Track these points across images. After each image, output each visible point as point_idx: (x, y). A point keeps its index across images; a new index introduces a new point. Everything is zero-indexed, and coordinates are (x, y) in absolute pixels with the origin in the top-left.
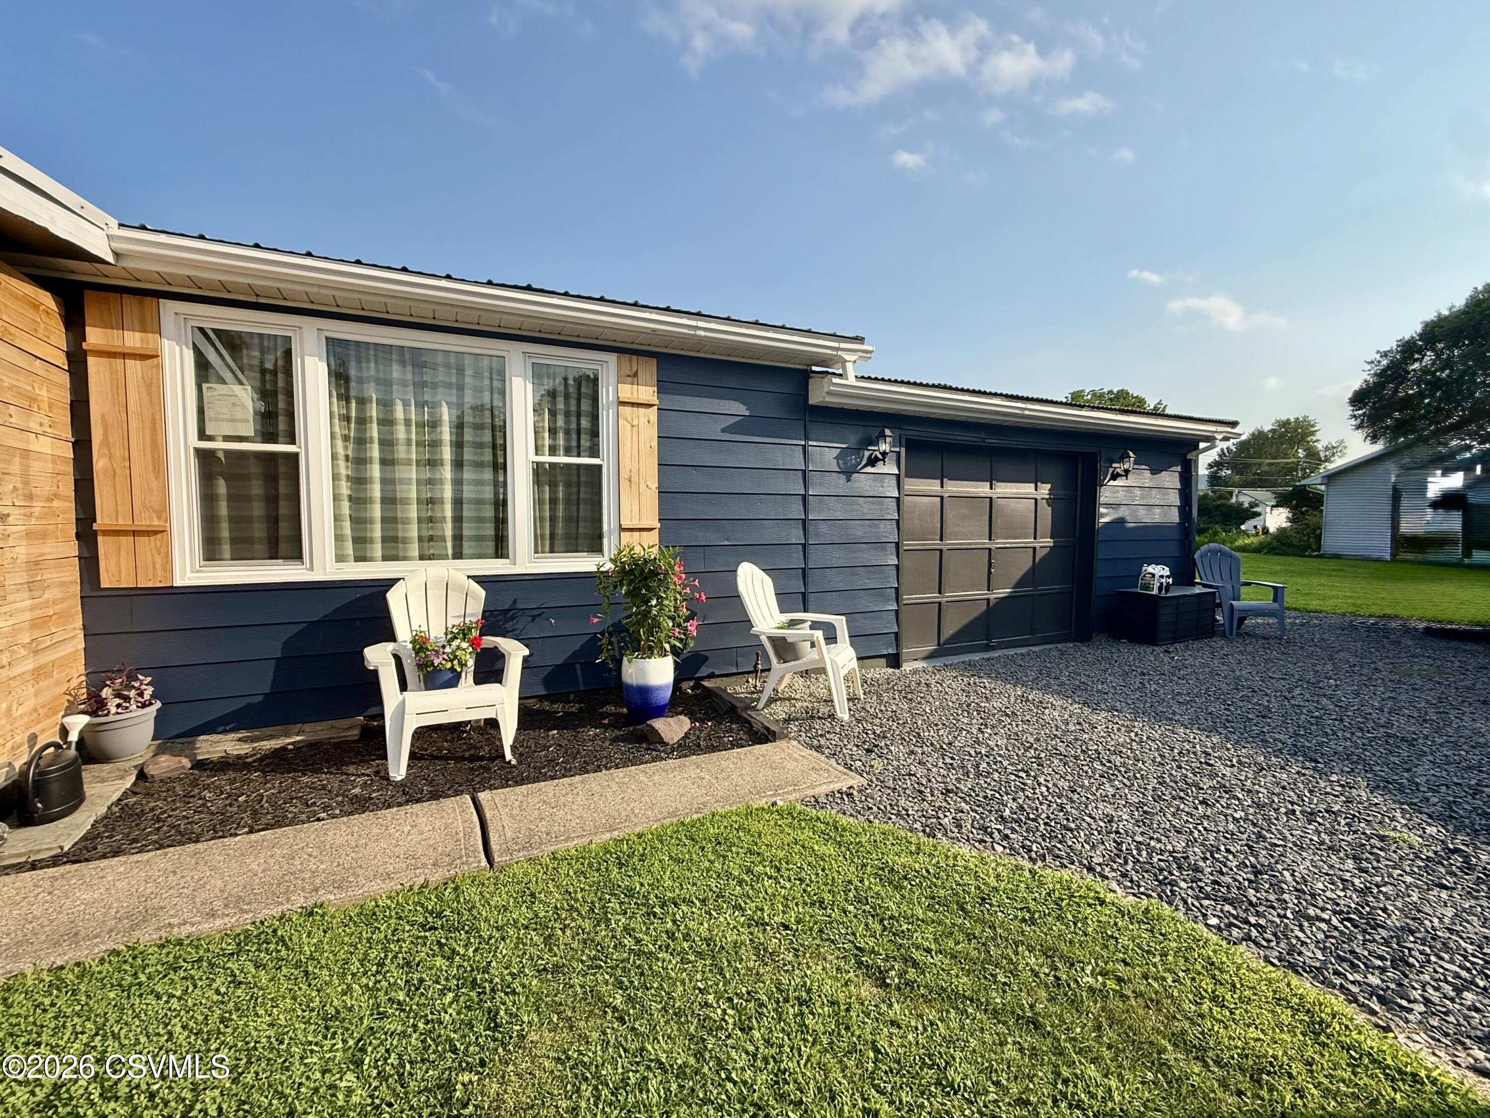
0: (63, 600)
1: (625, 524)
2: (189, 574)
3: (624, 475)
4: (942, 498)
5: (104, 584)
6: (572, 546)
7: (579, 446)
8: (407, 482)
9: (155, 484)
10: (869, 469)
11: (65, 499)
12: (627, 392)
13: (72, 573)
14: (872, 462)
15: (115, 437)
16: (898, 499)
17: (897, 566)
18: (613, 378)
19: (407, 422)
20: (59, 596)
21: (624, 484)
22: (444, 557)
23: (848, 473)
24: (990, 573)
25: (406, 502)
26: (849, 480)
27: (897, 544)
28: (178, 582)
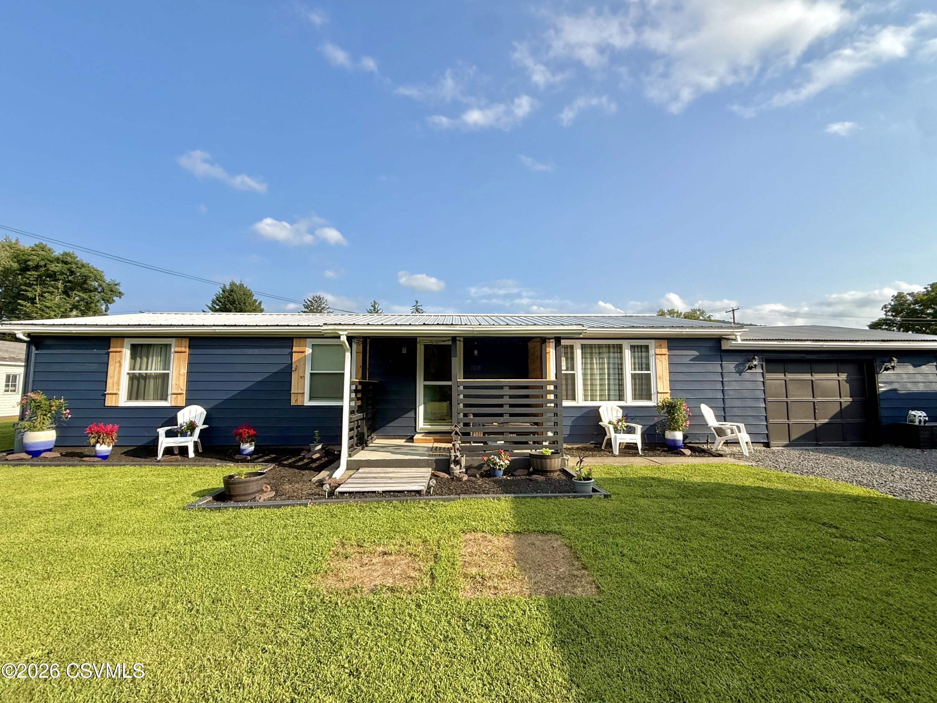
1: (659, 391)
3: (658, 376)
4: (785, 381)
6: (641, 398)
7: (642, 368)
8: (596, 379)
10: (749, 371)
12: (658, 351)
14: (750, 368)
16: (763, 382)
17: (765, 408)
18: (654, 347)
19: (597, 363)
21: (658, 379)
22: (605, 400)
23: (740, 373)
24: (815, 412)
25: (596, 385)
26: (740, 375)
27: (765, 399)
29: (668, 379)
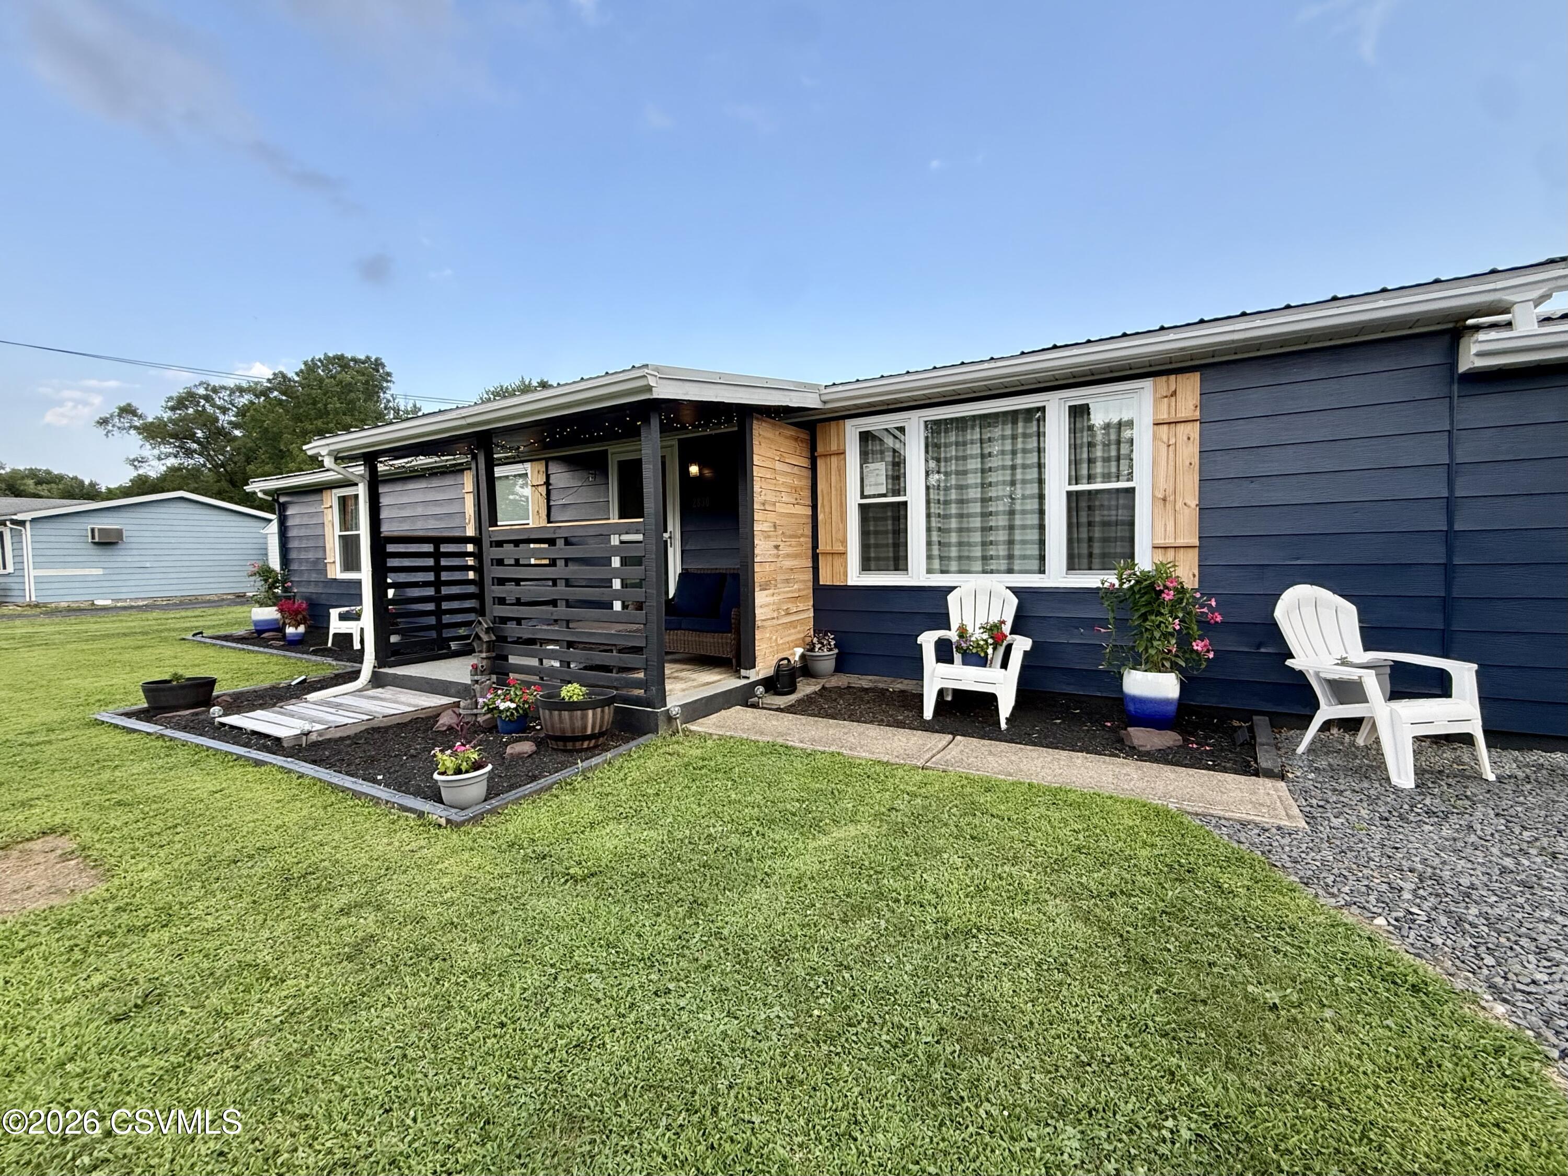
0: (804, 589)
1: (1156, 543)
2: (855, 579)
3: (1158, 495)
5: (821, 583)
8: (974, 516)
9: (841, 526)
11: (807, 536)
12: (1163, 413)
13: (809, 576)
15: (826, 502)
18: (1148, 402)
19: (976, 471)
20: (802, 587)
21: (1158, 504)
22: (1000, 572)
25: (974, 530)
28: (850, 583)
29: (1193, 502)
